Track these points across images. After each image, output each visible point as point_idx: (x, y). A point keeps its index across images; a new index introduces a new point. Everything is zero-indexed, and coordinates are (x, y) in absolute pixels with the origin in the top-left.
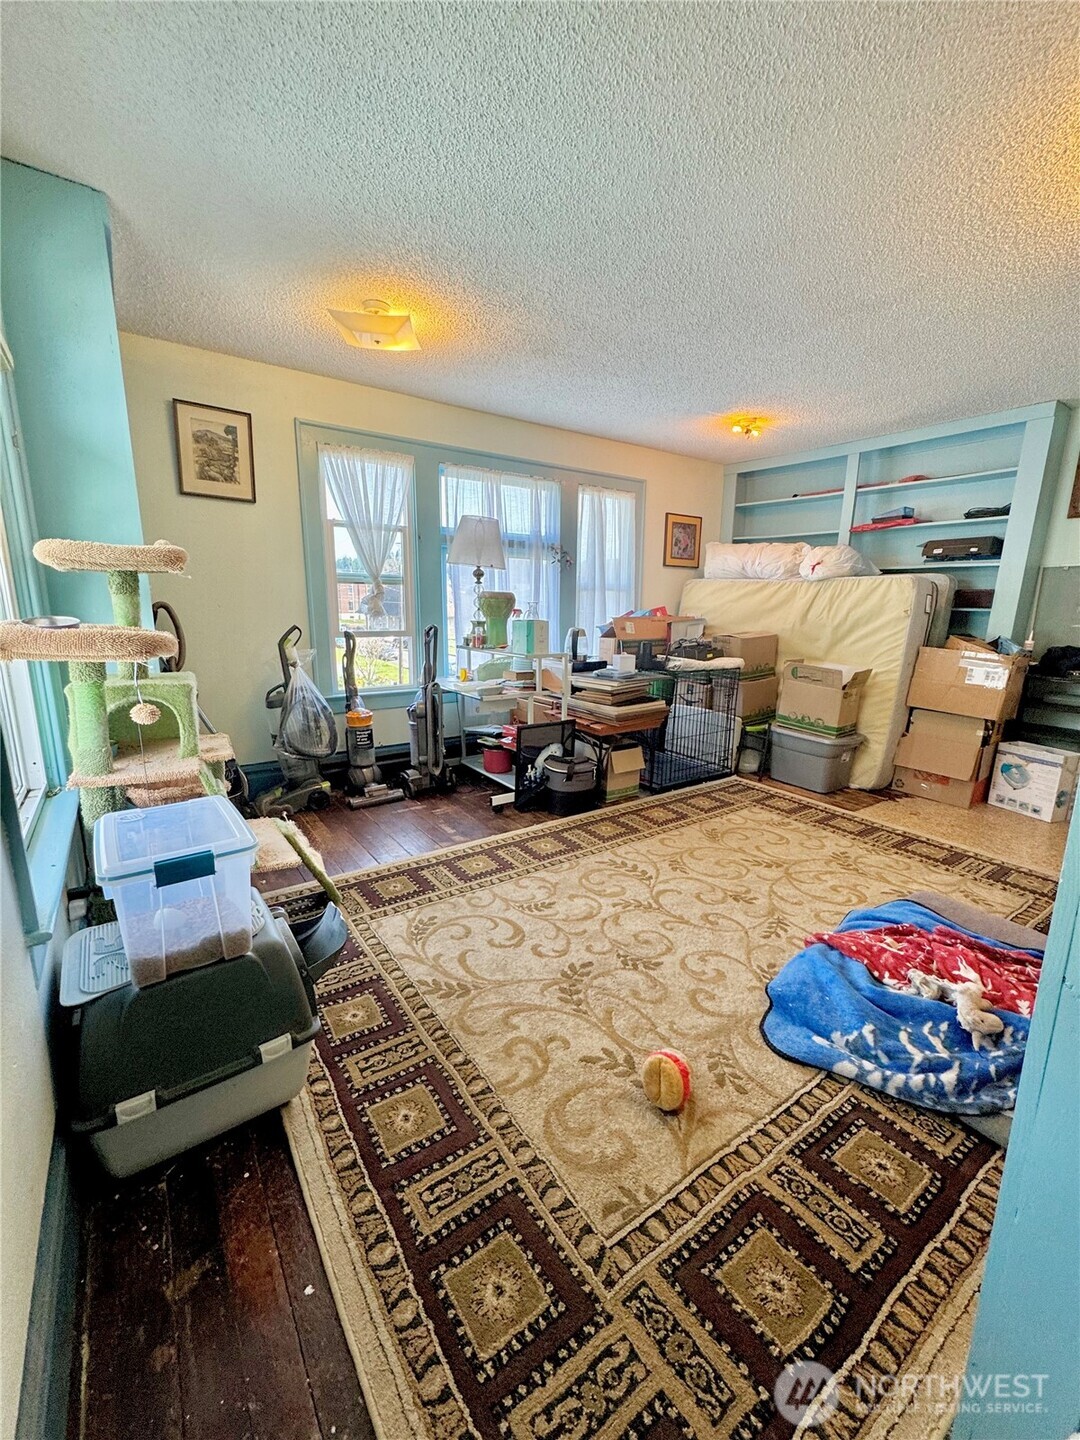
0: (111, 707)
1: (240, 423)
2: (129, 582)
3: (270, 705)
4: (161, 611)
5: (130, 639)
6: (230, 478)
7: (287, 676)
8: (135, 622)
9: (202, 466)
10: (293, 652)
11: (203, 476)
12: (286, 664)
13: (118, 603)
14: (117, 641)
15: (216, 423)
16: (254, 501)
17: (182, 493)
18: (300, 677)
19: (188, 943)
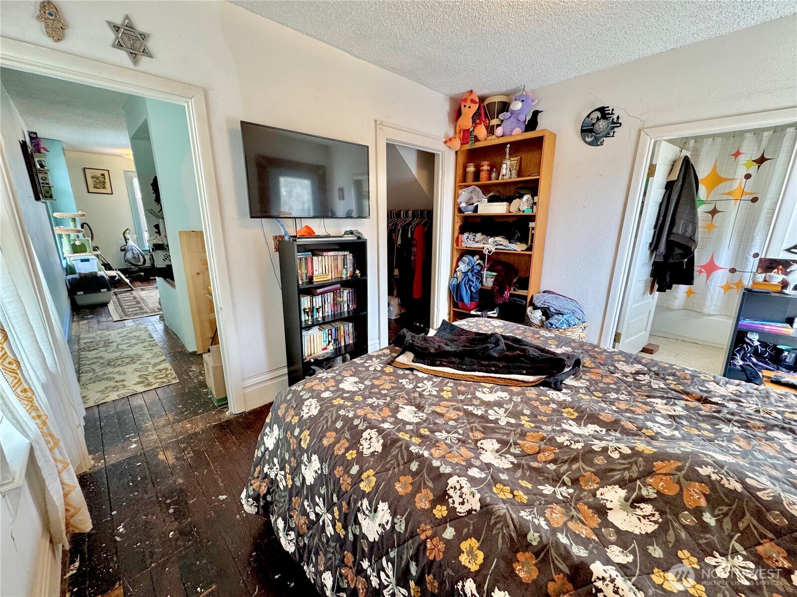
0: (72, 243)
1: (106, 173)
2: (74, 220)
3: (122, 250)
4: (85, 225)
5: (75, 230)
6: (104, 188)
7: (127, 243)
8: (76, 227)
9: (94, 185)
10: (128, 236)
11: (95, 187)
12: (126, 239)
13: (72, 224)
14: (72, 230)
15: (99, 173)
16: (112, 194)
17: (89, 192)
18: (131, 243)
19: (87, 272)
